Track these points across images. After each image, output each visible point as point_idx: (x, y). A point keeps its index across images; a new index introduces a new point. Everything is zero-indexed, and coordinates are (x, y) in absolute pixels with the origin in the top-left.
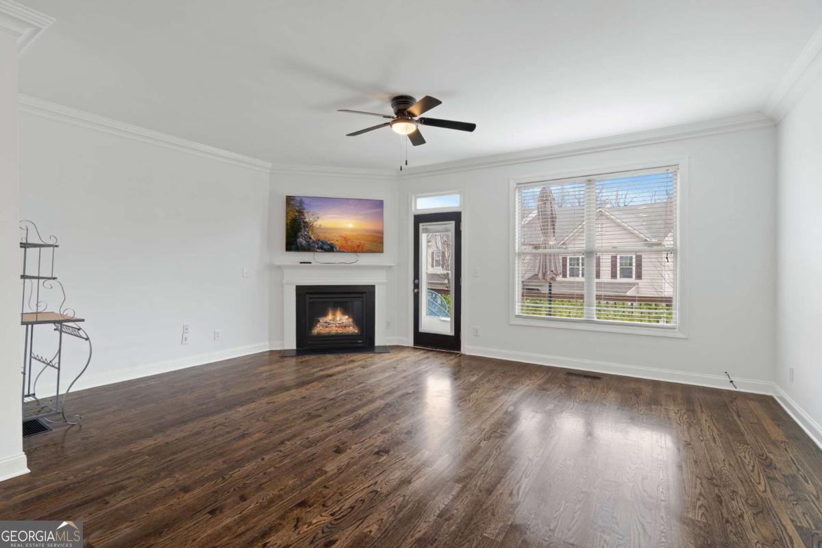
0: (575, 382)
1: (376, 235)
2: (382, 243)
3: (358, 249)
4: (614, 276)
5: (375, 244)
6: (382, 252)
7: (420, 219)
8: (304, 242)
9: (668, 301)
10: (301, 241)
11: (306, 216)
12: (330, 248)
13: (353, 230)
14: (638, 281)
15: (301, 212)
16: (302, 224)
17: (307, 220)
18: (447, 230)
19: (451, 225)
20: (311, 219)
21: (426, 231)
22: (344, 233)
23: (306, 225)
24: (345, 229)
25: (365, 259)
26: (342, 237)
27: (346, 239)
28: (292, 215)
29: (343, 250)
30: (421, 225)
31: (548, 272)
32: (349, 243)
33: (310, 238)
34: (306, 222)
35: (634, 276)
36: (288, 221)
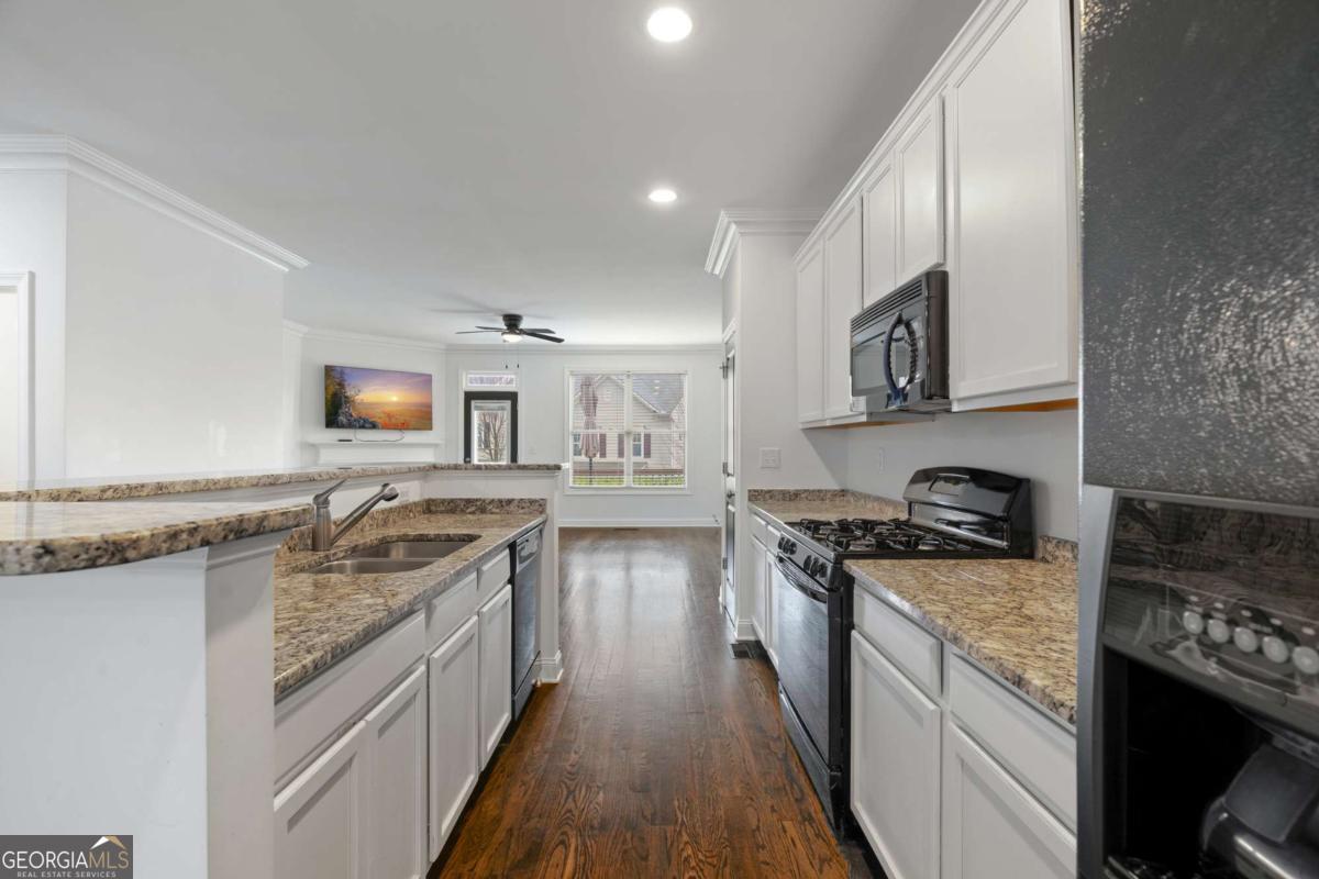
0: (623, 533)
1: (424, 409)
2: (430, 419)
3: (403, 426)
4: (621, 454)
5: (421, 419)
6: (431, 429)
7: (470, 397)
8: (345, 420)
9: (681, 472)
10: (342, 418)
11: (347, 389)
12: (374, 426)
13: (398, 404)
14: (647, 460)
15: (341, 385)
16: (343, 399)
17: (348, 394)
18: (503, 409)
19: (507, 404)
20: (353, 393)
21: (477, 408)
22: (388, 409)
23: (348, 400)
24: (388, 404)
25: (411, 437)
26: (385, 413)
27: (389, 416)
28: (332, 389)
29: (388, 427)
30: (473, 403)
31: (591, 448)
32: (393, 421)
33: (351, 416)
34: (346, 397)
35: (642, 452)
36: (329, 397)
